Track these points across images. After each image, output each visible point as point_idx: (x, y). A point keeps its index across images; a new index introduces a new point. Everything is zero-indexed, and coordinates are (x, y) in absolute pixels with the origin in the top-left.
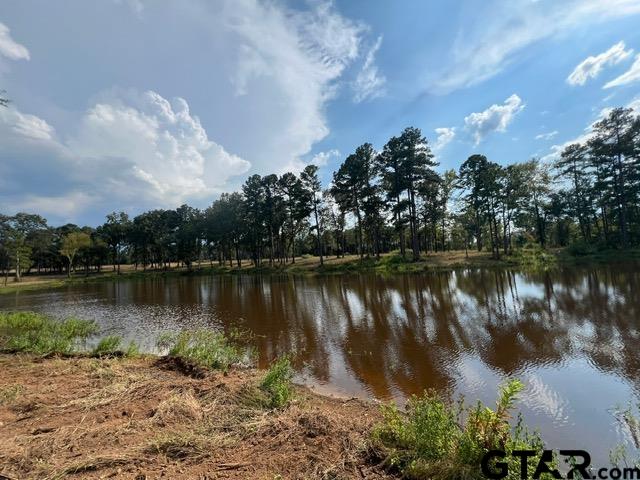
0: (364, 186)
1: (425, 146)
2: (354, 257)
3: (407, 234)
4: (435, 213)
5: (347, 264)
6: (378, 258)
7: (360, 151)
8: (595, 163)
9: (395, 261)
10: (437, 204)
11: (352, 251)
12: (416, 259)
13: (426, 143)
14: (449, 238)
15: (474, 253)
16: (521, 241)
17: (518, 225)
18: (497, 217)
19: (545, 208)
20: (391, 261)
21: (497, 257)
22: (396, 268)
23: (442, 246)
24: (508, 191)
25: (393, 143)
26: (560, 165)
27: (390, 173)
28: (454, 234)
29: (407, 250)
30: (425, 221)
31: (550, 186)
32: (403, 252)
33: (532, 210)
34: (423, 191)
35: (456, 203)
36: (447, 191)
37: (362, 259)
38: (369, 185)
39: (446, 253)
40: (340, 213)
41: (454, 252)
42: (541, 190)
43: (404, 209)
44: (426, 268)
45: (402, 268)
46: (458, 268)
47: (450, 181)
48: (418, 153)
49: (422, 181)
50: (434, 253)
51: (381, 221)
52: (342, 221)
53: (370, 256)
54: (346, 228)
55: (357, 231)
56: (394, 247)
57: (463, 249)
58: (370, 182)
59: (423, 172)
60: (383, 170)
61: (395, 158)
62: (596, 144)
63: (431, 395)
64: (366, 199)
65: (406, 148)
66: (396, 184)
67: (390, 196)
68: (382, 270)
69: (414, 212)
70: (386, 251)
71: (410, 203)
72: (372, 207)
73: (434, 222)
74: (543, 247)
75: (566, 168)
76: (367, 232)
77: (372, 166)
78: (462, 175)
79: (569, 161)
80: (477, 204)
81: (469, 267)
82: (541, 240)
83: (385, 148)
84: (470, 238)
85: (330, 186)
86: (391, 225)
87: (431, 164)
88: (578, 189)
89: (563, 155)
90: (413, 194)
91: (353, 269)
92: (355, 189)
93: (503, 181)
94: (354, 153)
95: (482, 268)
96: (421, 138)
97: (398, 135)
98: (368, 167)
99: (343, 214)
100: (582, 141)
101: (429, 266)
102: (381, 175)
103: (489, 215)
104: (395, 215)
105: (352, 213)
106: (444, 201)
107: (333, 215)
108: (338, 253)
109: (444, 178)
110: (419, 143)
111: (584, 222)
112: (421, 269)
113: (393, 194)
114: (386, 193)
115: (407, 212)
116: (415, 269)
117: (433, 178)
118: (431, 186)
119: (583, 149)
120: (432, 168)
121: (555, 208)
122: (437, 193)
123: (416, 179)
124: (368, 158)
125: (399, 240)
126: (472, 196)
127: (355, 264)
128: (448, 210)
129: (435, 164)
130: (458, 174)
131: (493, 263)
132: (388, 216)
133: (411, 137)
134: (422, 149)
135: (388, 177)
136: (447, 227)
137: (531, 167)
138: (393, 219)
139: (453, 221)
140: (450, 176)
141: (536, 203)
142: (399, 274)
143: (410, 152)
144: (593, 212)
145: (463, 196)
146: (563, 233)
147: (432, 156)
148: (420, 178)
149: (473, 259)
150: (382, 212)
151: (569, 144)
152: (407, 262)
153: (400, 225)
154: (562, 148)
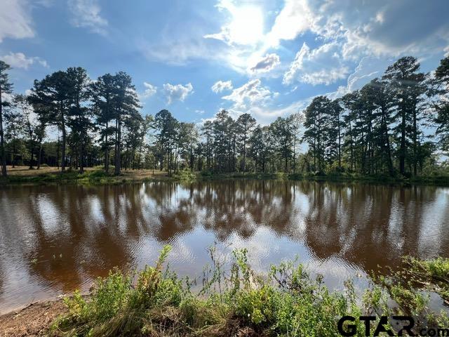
0: (72, 105)
1: (134, 92)
2: (53, 169)
3: (112, 154)
4: (135, 142)
5: (42, 175)
6: (82, 171)
7: (72, 72)
8: (216, 132)
9: (99, 174)
10: (137, 135)
11: (52, 162)
12: (117, 174)
13: (135, 89)
14: (143, 161)
15: (157, 172)
16: (183, 166)
17: (182, 157)
18: (173, 151)
19: (195, 150)
20: (94, 175)
21: (170, 175)
22: (98, 180)
23: (137, 166)
24: (180, 137)
25: (107, 78)
26: (203, 129)
27: (102, 102)
28: (146, 158)
29: (110, 166)
30: (127, 146)
31: (198, 139)
32: (106, 168)
33: (189, 150)
34: (128, 123)
35: (150, 138)
36: (145, 128)
37: (63, 171)
38: (78, 105)
39: (140, 171)
40: (39, 123)
41: (145, 170)
42: (194, 140)
43: (111, 134)
44: (124, 181)
45: (103, 181)
46: (146, 181)
47: (148, 122)
48: (128, 95)
49: (129, 116)
50: (131, 170)
51: (89, 139)
52: (40, 132)
53: (73, 169)
54: (45, 140)
55: (59, 145)
56: (99, 163)
57: (151, 168)
58: (80, 103)
59: (130, 110)
60: (95, 97)
61: (107, 91)
62: (216, 123)
63: (114, 272)
64: (74, 118)
65: (119, 87)
66: (107, 112)
67: (99, 121)
68: (84, 182)
69: (119, 138)
70: (91, 166)
71: (117, 130)
72: (80, 126)
73: (134, 148)
74: (192, 171)
75: (205, 131)
76: (71, 147)
77: (84, 90)
78: (156, 120)
79: (207, 128)
80: (163, 141)
81: (153, 181)
82: (191, 167)
83: (99, 79)
84: (156, 162)
85: (28, 93)
86: (97, 145)
87: (136, 105)
88: (208, 143)
89: (205, 125)
90: (120, 124)
91: (51, 180)
92: (62, 105)
93: (178, 130)
94: (65, 70)
95: (161, 181)
96: (132, 84)
97: (113, 74)
98: (79, 89)
99: (43, 126)
100: (212, 120)
101: (127, 179)
102: (93, 101)
103: (168, 149)
104: (103, 137)
105: (56, 127)
106: (142, 135)
107: (28, 124)
108: (31, 164)
109: (144, 119)
110: (130, 87)
111: (209, 160)
112: (119, 181)
113: (103, 119)
114: (96, 117)
115: (114, 137)
116: (115, 181)
117: (136, 117)
118: (134, 121)
119: (212, 124)
120: (137, 109)
121: (198, 151)
122: (138, 128)
123: (123, 113)
124: (81, 81)
125: (103, 158)
126: (161, 135)
127: (53, 176)
128: (144, 141)
129: (139, 107)
130: (154, 119)
131: (168, 178)
132: (95, 138)
133: (123, 80)
134: (131, 93)
135: (99, 104)
136: (143, 153)
137: (191, 126)
138: (100, 140)
139: (147, 149)
140: (149, 119)
141: (191, 146)
142: (101, 185)
143: (122, 92)
144: (212, 155)
145: (155, 134)
146: (200, 164)
147: (137, 101)
148: (127, 113)
149: (157, 175)
150: (90, 132)
151: (207, 120)
152: (110, 176)
153: (106, 147)
154: (205, 121)
